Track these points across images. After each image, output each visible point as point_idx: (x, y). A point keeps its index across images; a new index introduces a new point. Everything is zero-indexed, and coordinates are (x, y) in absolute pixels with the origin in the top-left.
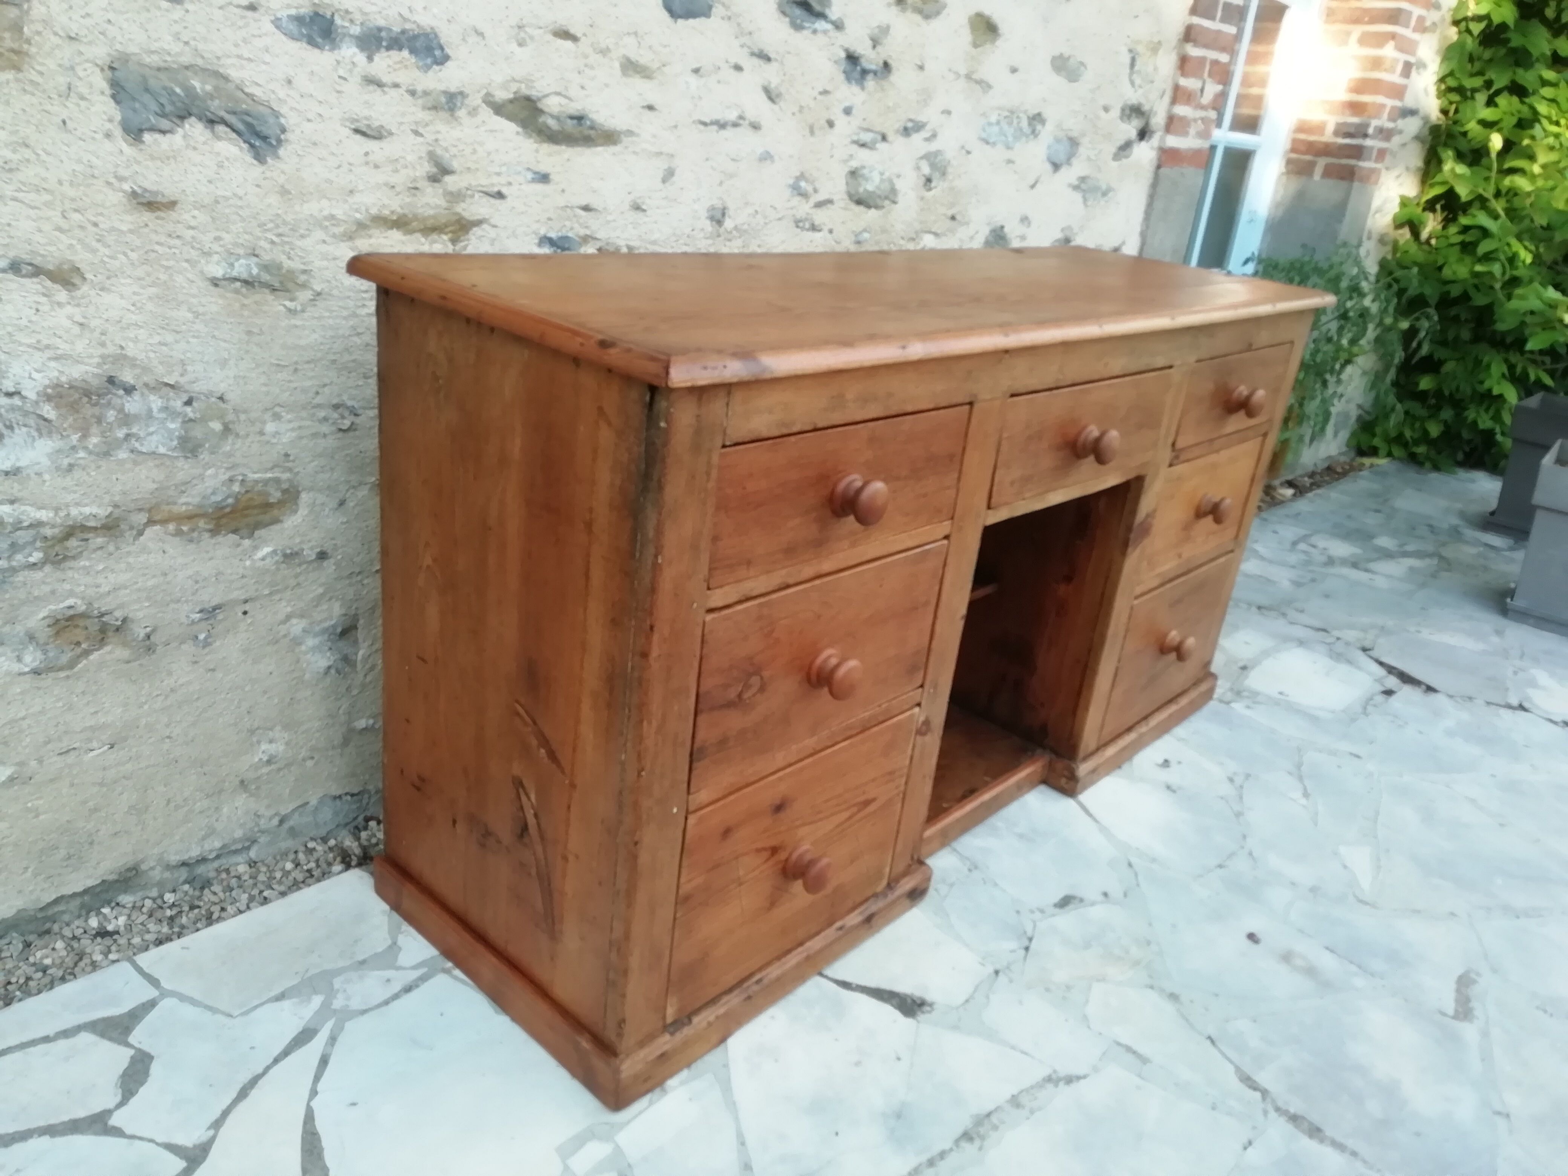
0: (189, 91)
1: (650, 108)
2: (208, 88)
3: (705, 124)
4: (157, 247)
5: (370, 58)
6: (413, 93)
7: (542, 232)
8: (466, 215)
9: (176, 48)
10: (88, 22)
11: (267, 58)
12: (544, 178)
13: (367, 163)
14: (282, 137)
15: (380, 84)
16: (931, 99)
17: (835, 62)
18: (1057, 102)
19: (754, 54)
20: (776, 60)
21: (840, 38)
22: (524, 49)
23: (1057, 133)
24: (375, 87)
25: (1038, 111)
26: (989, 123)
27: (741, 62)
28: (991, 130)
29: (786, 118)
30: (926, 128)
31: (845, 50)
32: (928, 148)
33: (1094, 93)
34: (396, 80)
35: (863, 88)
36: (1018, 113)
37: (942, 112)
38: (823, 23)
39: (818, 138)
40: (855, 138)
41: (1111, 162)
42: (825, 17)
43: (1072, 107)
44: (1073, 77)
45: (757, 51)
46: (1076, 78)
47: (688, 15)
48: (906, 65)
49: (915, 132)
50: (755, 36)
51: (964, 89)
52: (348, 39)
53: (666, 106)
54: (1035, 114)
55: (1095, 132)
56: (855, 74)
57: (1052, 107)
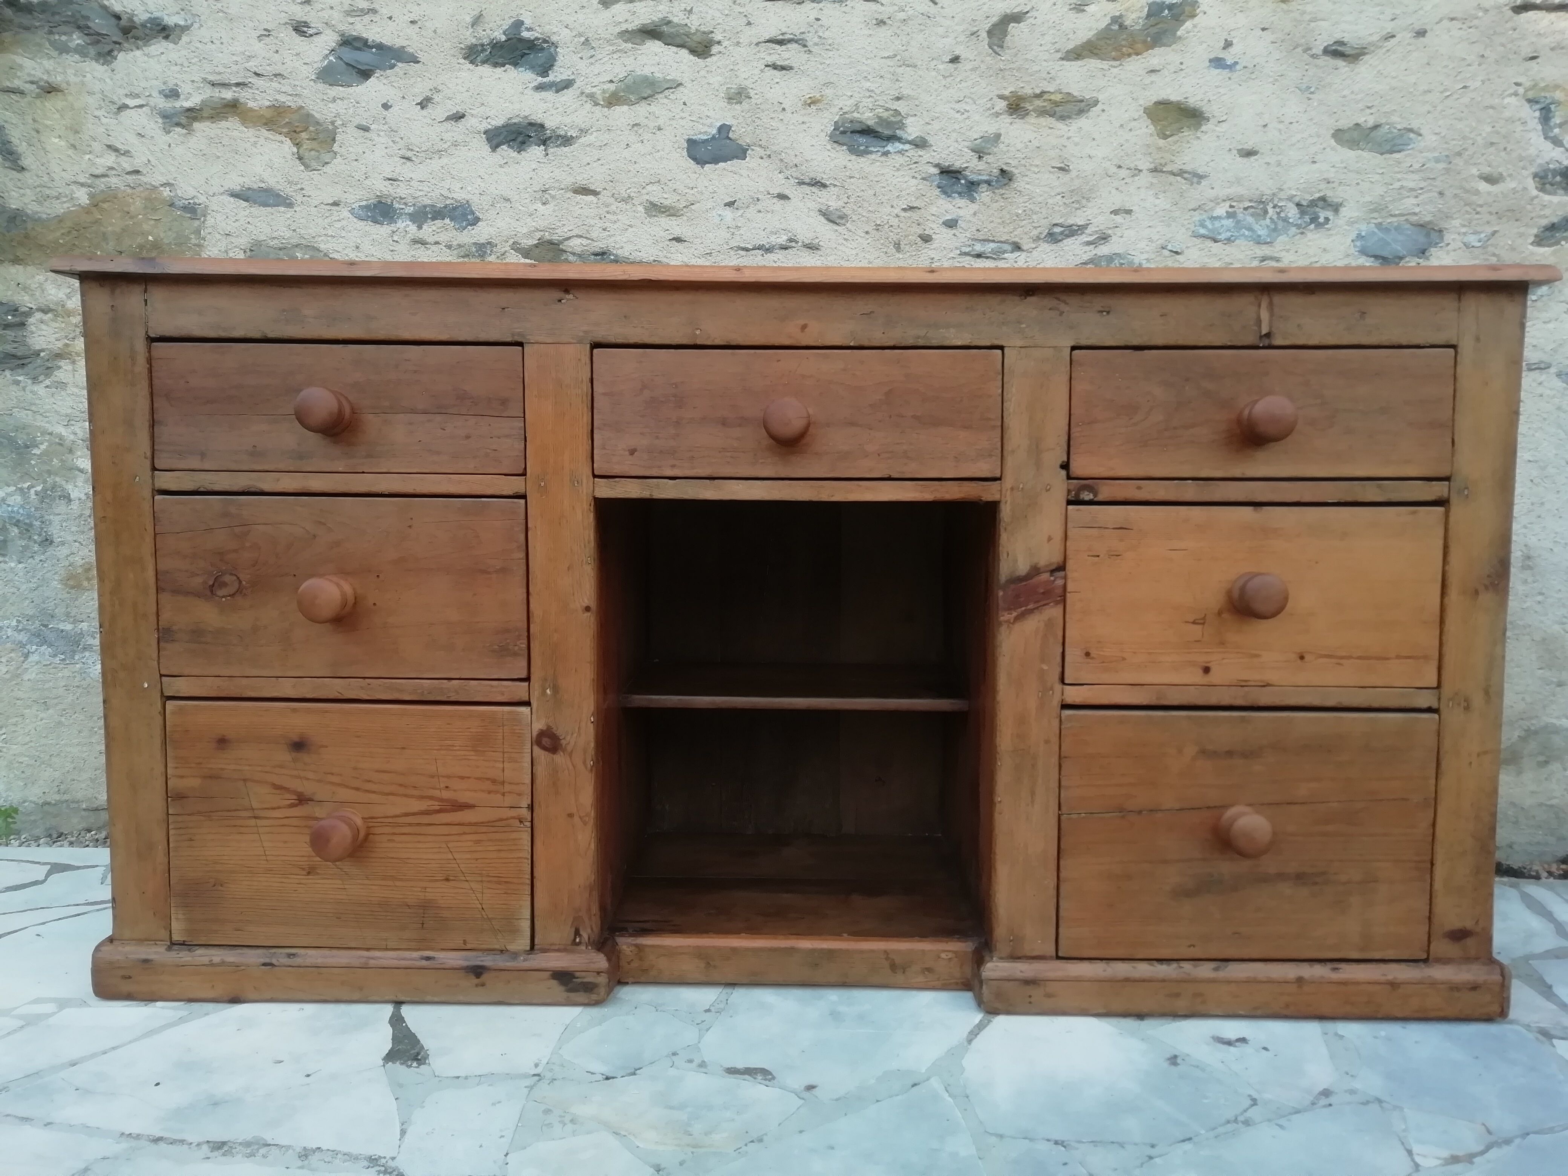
1: (678, 240)
2: (307, 256)
3: (746, 250)
5: (420, 227)
6: (449, 247)
9: (288, 234)
10: (237, 224)
11: (343, 234)
16: (1088, 200)
17: (923, 179)
18: (1359, 181)
19: (804, 183)
20: (835, 186)
21: (926, 155)
22: (547, 206)
23: (1380, 220)
24: (420, 245)
25: (1317, 195)
26: (1212, 217)
27: (787, 192)
28: (1217, 224)
29: (857, 237)
30: (1086, 231)
31: (937, 165)
32: (1094, 252)
33: (1450, 163)
34: (438, 240)
35: (973, 200)
36: (1275, 202)
37: (1115, 212)
38: (897, 144)
39: (908, 254)
40: (967, 250)
41: (1531, 247)
42: (899, 139)
43: (1400, 184)
44: (1388, 147)
45: (807, 181)
46: (1396, 148)
47: (716, 161)
48: (1036, 170)
49: (1068, 236)
50: (804, 167)
51: (1152, 184)
52: (404, 217)
53: (697, 238)
54: (1313, 200)
55: (1471, 211)
56: (958, 188)
57: (1348, 188)
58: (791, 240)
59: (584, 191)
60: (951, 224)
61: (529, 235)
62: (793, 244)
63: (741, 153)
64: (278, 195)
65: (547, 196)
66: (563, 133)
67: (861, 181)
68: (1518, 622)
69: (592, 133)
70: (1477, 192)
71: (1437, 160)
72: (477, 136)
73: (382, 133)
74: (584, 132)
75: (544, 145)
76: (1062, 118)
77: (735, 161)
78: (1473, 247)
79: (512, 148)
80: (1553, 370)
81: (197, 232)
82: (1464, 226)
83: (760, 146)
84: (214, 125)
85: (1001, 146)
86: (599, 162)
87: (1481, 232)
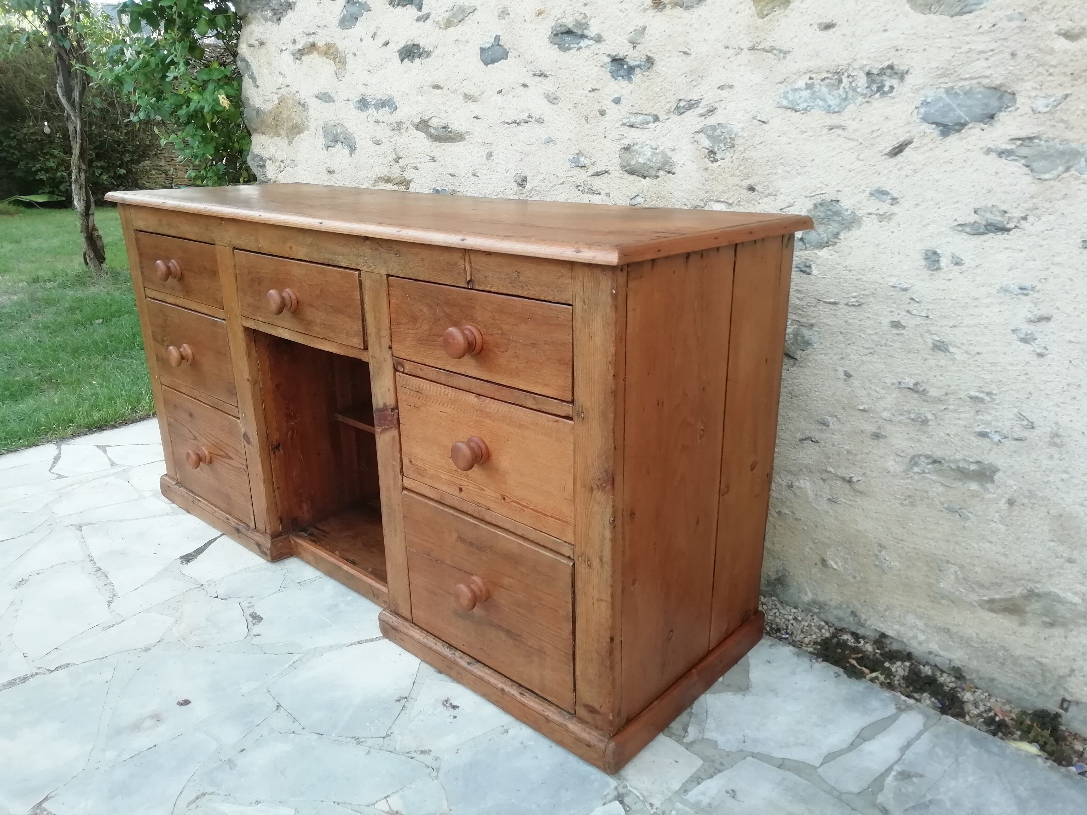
0: (337, 132)
1: (477, 118)
2: (342, 131)
3: (508, 123)
5: (378, 112)
6: (388, 124)
7: (433, 186)
8: (406, 177)
9: (335, 118)
10: (318, 113)
11: (352, 118)
12: (434, 159)
13: (376, 155)
14: (356, 146)
16: (702, 78)
17: (601, 66)
18: (927, 47)
19: (535, 75)
20: (552, 75)
21: (602, 48)
22: (423, 97)
23: (950, 85)
24: (377, 124)
25: (886, 64)
26: (794, 89)
27: (527, 82)
28: (797, 95)
29: (564, 113)
30: (700, 105)
31: (609, 55)
32: (704, 123)
33: (1025, 20)
34: (383, 120)
35: (630, 80)
36: (850, 72)
37: (721, 88)
38: (586, 41)
39: (592, 125)
40: (625, 121)
42: (586, 37)
43: (968, 47)
44: (959, 9)
45: (538, 73)
46: (967, 9)
47: (493, 62)
48: (669, 55)
49: (687, 109)
50: (535, 63)
51: (749, 61)
52: (371, 106)
53: (485, 116)
54: (883, 68)
55: (1044, 72)
56: (622, 72)
57: (916, 54)
58: (530, 116)
59: (437, 87)
60: (617, 101)
61: (417, 115)
62: (530, 119)
63: (505, 55)
64: (330, 96)
65: (422, 91)
66: (427, 49)
67: (566, 71)
68: (1037, 492)
69: (439, 48)
70: (1052, 52)
71: (1010, 19)
72: (395, 54)
73: (361, 57)
74: (436, 47)
75: (420, 58)
76: (688, 8)
77: (502, 61)
78: (1039, 112)
79: (409, 60)
82: (1035, 89)
83: (514, 49)
84: (308, 57)
85: (646, 36)
86: (442, 67)
87: (1050, 96)
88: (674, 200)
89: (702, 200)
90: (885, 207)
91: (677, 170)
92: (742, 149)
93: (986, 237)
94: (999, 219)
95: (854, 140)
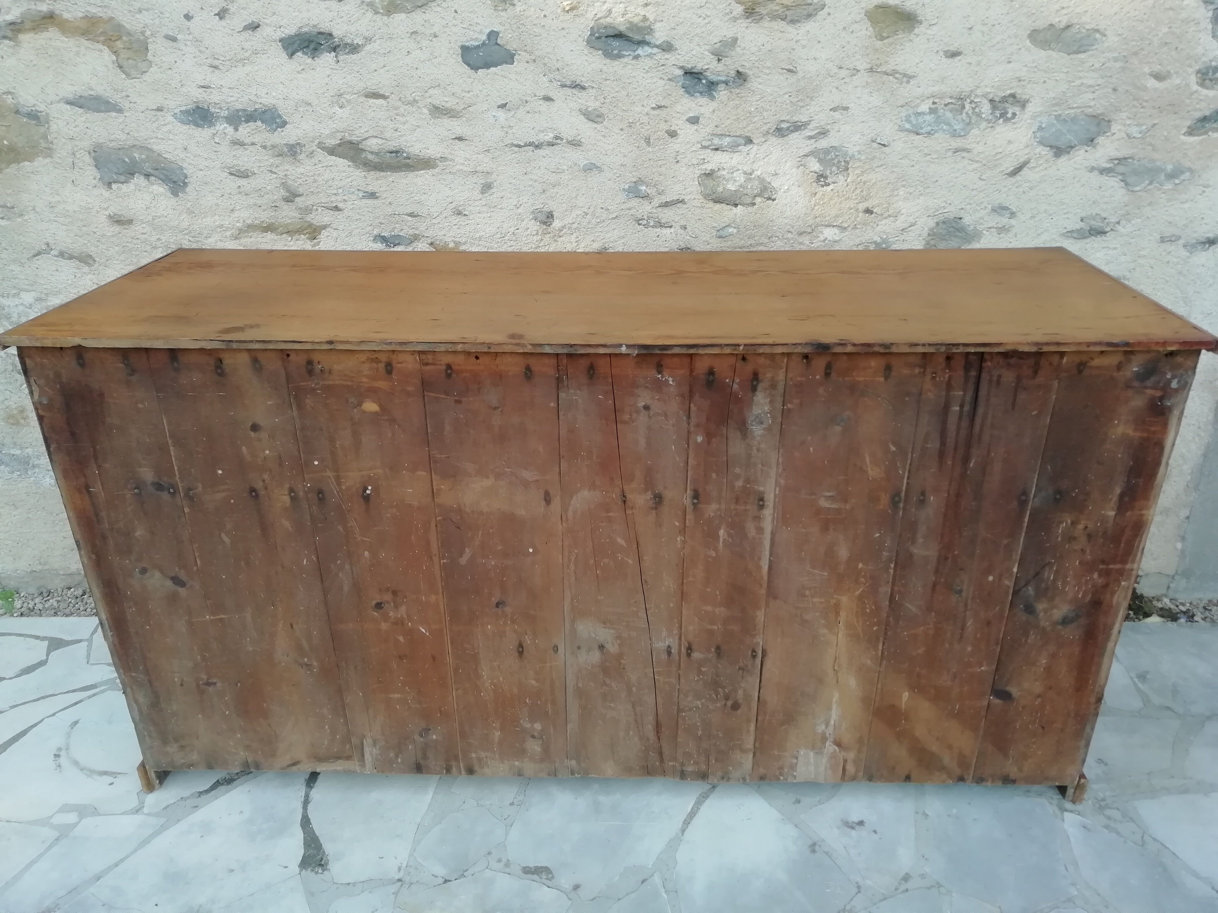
0: (133, 160)
1: (460, 139)
2: (143, 156)
3: (519, 146)
4: (127, 244)
5: (236, 129)
6: (265, 147)
7: (375, 232)
8: (314, 222)
9: (124, 137)
10: (77, 129)
11: (171, 137)
12: (372, 195)
13: (240, 193)
14: (186, 180)
15: (242, 144)
16: (812, 99)
17: (669, 80)
18: (1046, 79)
19: (565, 86)
20: (593, 87)
21: (671, 58)
22: (344, 109)
23: (1059, 112)
24: (239, 146)
25: (1009, 92)
26: (917, 113)
27: (551, 94)
28: (921, 120)
29: (613, 134)
30: (809, 127)
31: (681, 68)
32: (814, 146)
33: (1127, 61)
34: (253, 140)
35: (712, 98)
36: (972, 98)
37: (833, 110)
38: (647, 48)
39: (657, 148)
40: (706, 143)
41: (1182, 137)
42: (648, 44)
43: (1080, 81)
44: (1075, 48)
45: (568, 83)
46: (1082, 49)
47: (487, 65)
48: (768, 71)
49: (792, 131)
50: (564, 71)
51: (867, 83)
52: (220, 119)
53: (476, 136)
54: (1005, 96)
55: (1138, 105)
56: (700, 88)
57: (1036, 85)
58: (557, 138)
59: (375, 96)
60: (694, 120)
61: (332, 135)
62: (559, 141)
63: (509, 58)
64: (108, 102)
65: (342, 100)
66: (349, 41)
67: (615, 83)
69: (375, 42)
70: (1145, 89)
71: (1116, 60)
72: (273, 44)
73: (189, 43)
74: (368, 40)
75: (334, 52)
76: (793, 22)
77: (504, 65)
78: (1134, 137)
79: (306, 54)
80: (1181, 242)
81: (45, 137)
82: (1129, 118)
83: (525, 51)
84: (37, 36)
85: (738, 49)
86: (385, 68)
87: (1143, 125)
88: (775, 228)
89: (810, 226)
90: (1004, 221)
91: (780, 195)
92: (859, 172)
93: (1088, 240)
94: (1100, 224)
95: (978, 162)
